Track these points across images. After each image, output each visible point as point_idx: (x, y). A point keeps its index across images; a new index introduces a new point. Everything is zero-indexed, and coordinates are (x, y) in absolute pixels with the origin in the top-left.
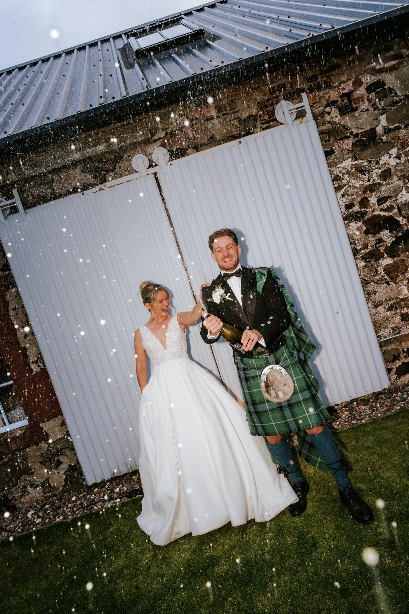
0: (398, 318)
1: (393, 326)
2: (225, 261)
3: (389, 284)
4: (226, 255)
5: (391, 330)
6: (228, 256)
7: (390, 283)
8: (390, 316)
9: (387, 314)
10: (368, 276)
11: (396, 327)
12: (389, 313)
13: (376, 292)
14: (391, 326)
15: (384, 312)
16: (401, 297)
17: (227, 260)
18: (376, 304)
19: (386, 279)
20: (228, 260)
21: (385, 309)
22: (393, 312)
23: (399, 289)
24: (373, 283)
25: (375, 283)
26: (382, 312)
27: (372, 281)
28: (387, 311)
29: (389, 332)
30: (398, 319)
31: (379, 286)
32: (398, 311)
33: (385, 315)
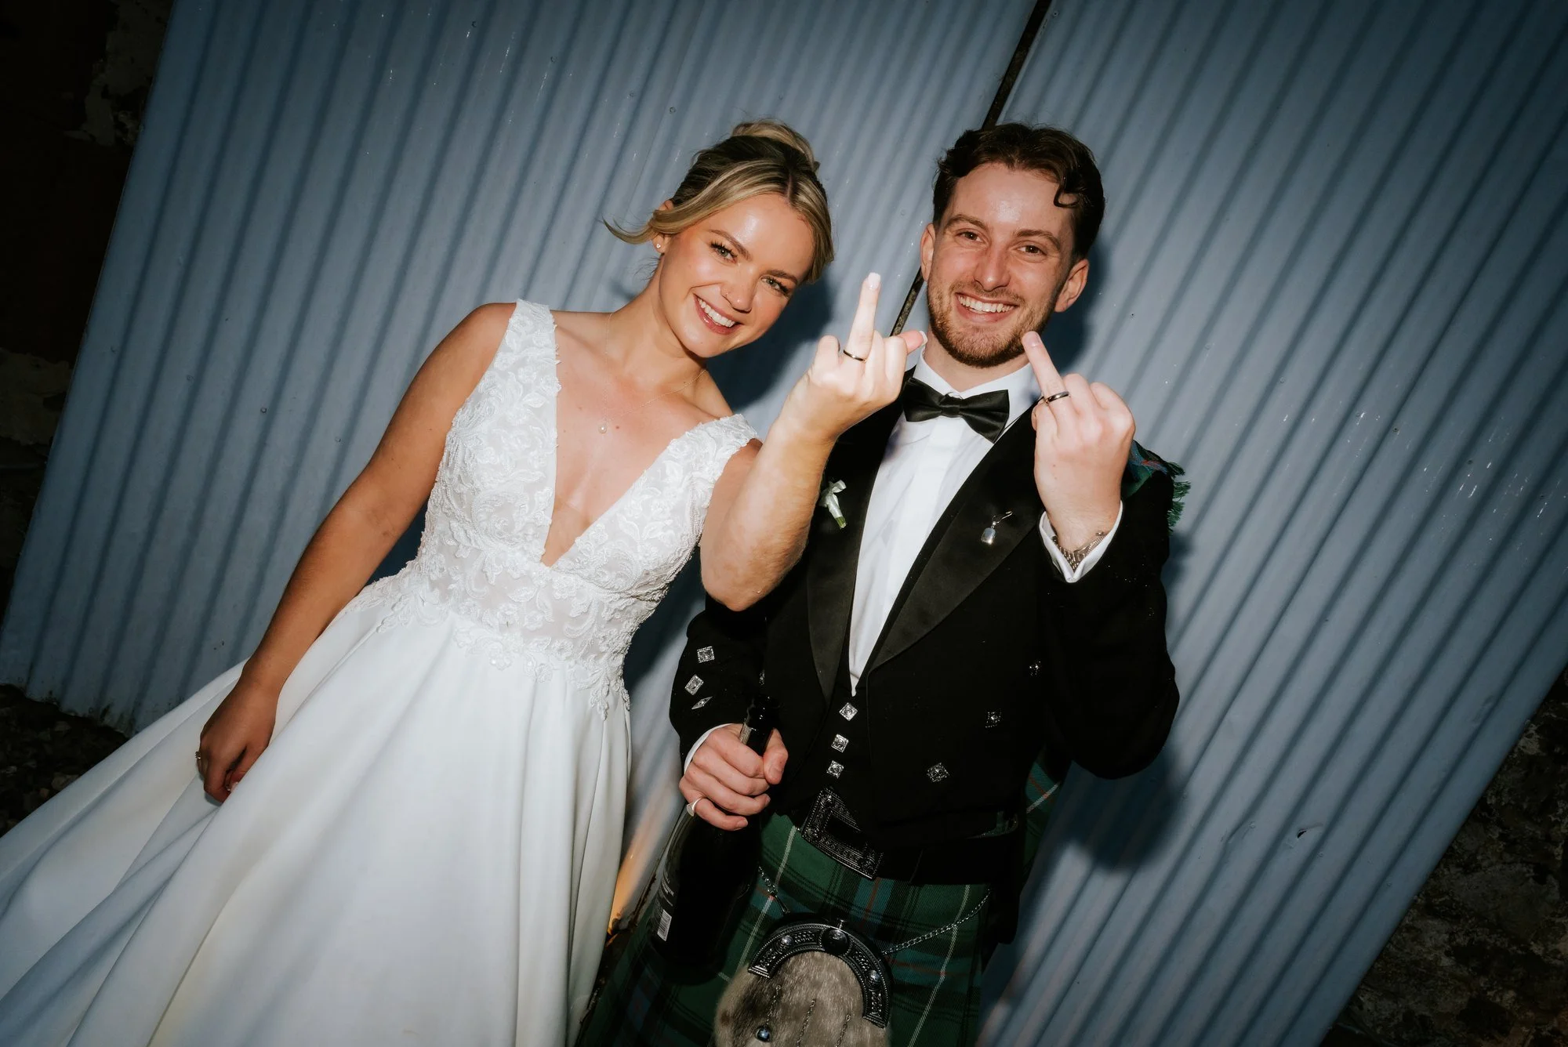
0: (1459, 1001)
1: (1422, 1010)
2: (968, 302)
3: (1541, 879)
4: (990, 280)
5: (1400, 1017)
6: (999, 288)
7: (1550, 878)
8: (1440, 973)
9: (1437, 959)
10: (1505, 799)
11: (1422, 1018)
12: (1446, 962)
13: (1479, 867)
14: (1411, 1003)
15: (1436, 948)
16: (1537, 949)
17: (978, 306)
18: (1437, 901)
19: (1551, 856)
20: (988, 308)
21: (1450, 941)
22: (1464, 972)
23: (1558, 920)
24: (1496, 833)
25: (1502, 837)
26: (1429, 944)
27: (1499, 823)
28: (1448, 954)
29: (1386, 1014)
30: (1452, 1002)
31: (1507, 857)
32: (1482, 982)
33: (1430, 958)
